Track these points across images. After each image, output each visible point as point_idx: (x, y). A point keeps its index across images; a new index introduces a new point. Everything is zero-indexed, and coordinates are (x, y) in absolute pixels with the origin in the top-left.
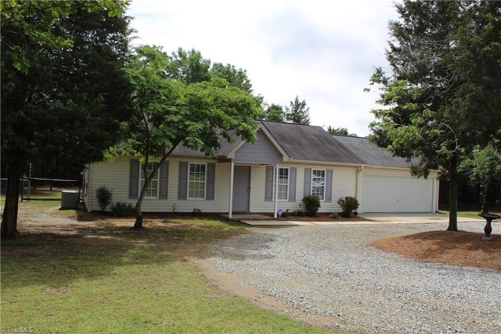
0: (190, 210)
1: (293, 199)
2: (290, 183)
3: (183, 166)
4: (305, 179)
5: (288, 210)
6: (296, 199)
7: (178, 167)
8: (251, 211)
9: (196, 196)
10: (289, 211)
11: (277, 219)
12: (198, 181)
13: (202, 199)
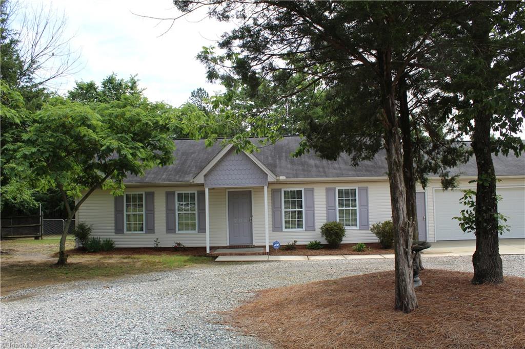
0: (172, 245)
1: (311, 228)
2: (306, 207)
3: (169, 195)
4: (327, 202)
5: (295, 242)
6: (316, 227)
7: (165, 198)
8: (255, 244)
9: (187, 229)
10: (297, 244)
11: (270, 254)
12: (188, 212)
13: (193, 232)
